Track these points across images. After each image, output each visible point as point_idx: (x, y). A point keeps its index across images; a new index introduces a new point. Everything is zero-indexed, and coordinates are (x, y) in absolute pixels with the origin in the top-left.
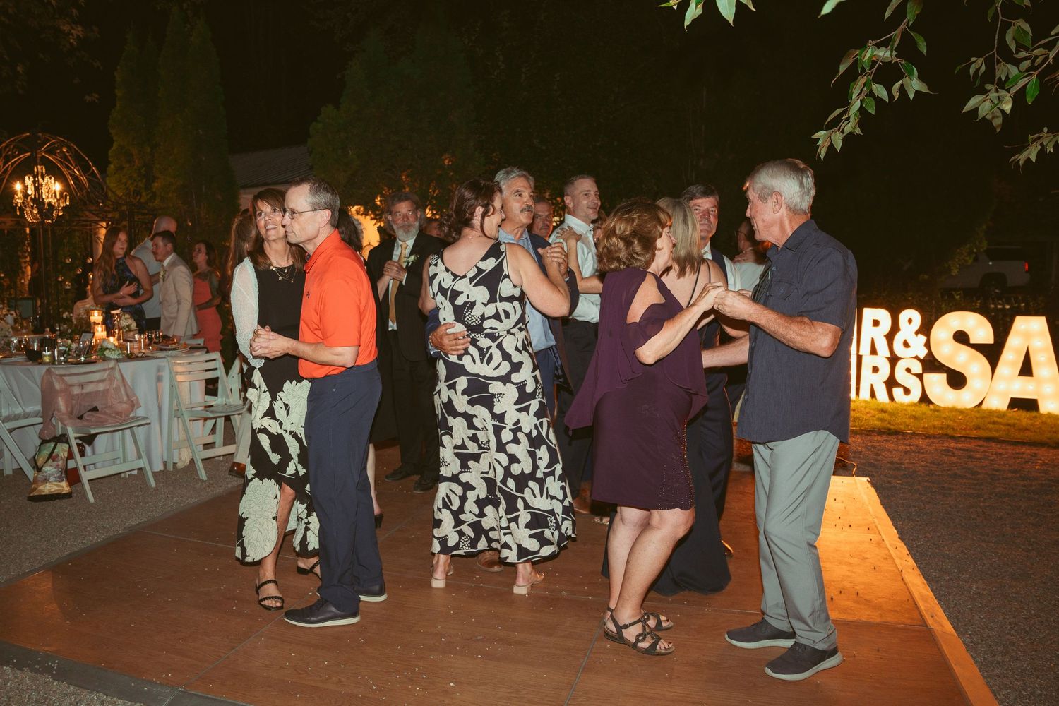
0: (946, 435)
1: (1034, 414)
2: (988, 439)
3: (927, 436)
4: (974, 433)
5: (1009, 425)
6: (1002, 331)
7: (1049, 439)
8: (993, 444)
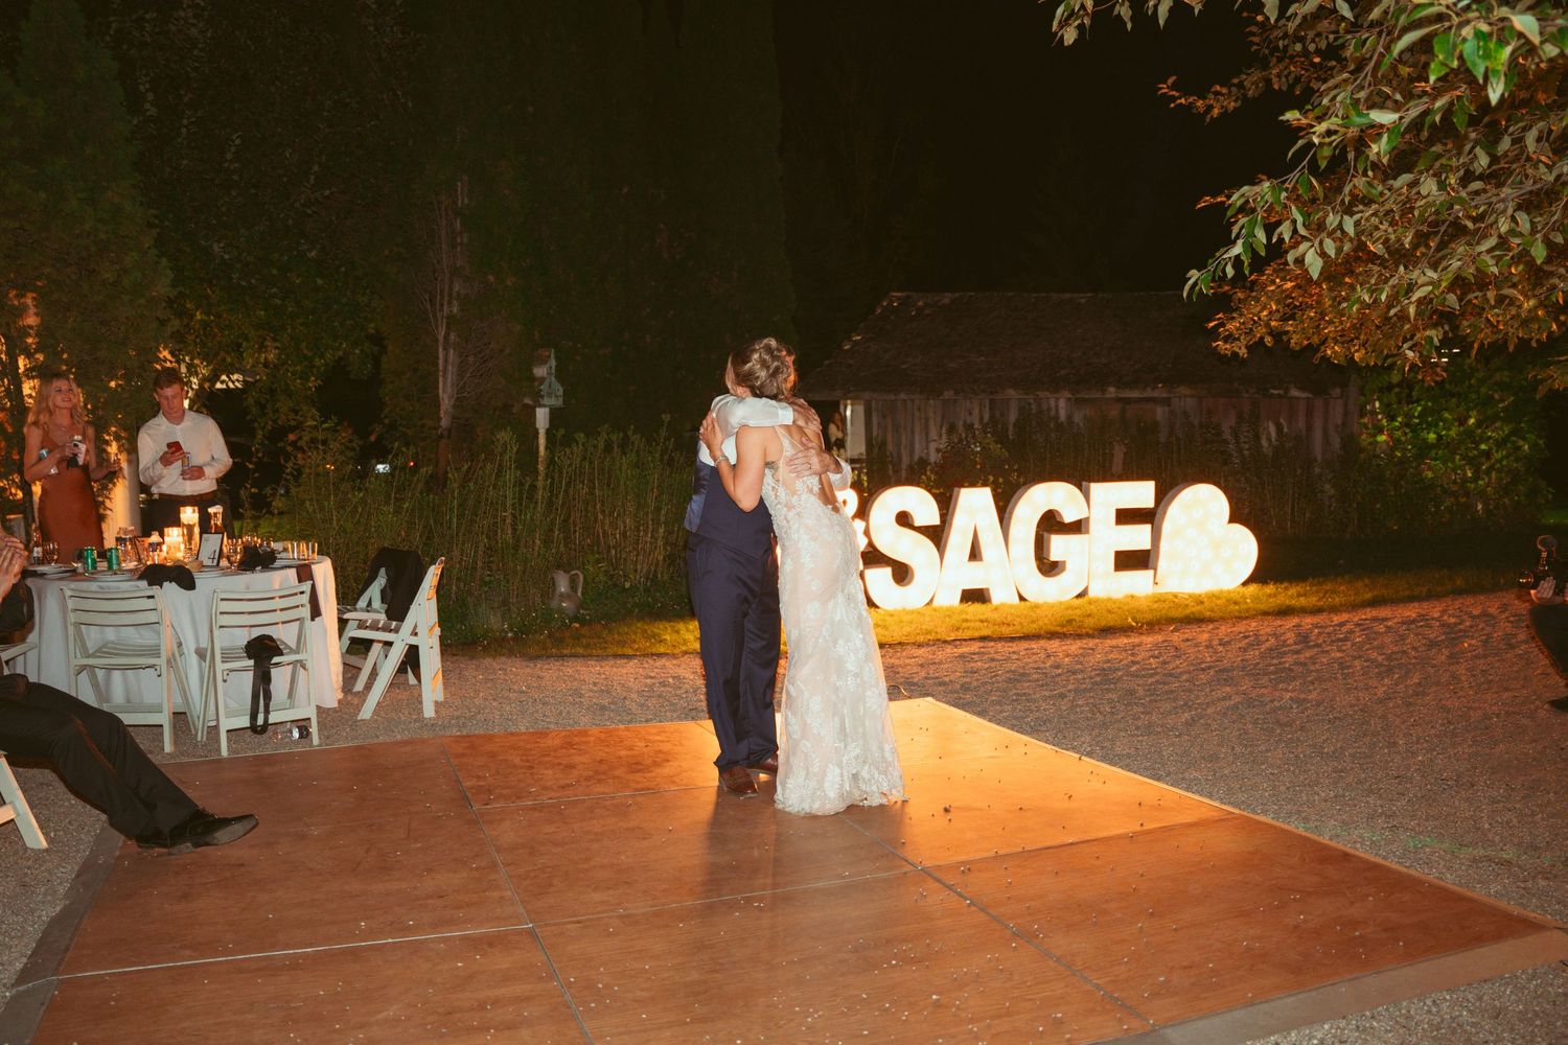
0: (939, 640)
1: (990, 606)
2: (983, 639)
3: (920, 646)
4: (961, 635)
5: (982, 621)
6: (946, 504)
7: (1041, 628)
8: (992, 644)
